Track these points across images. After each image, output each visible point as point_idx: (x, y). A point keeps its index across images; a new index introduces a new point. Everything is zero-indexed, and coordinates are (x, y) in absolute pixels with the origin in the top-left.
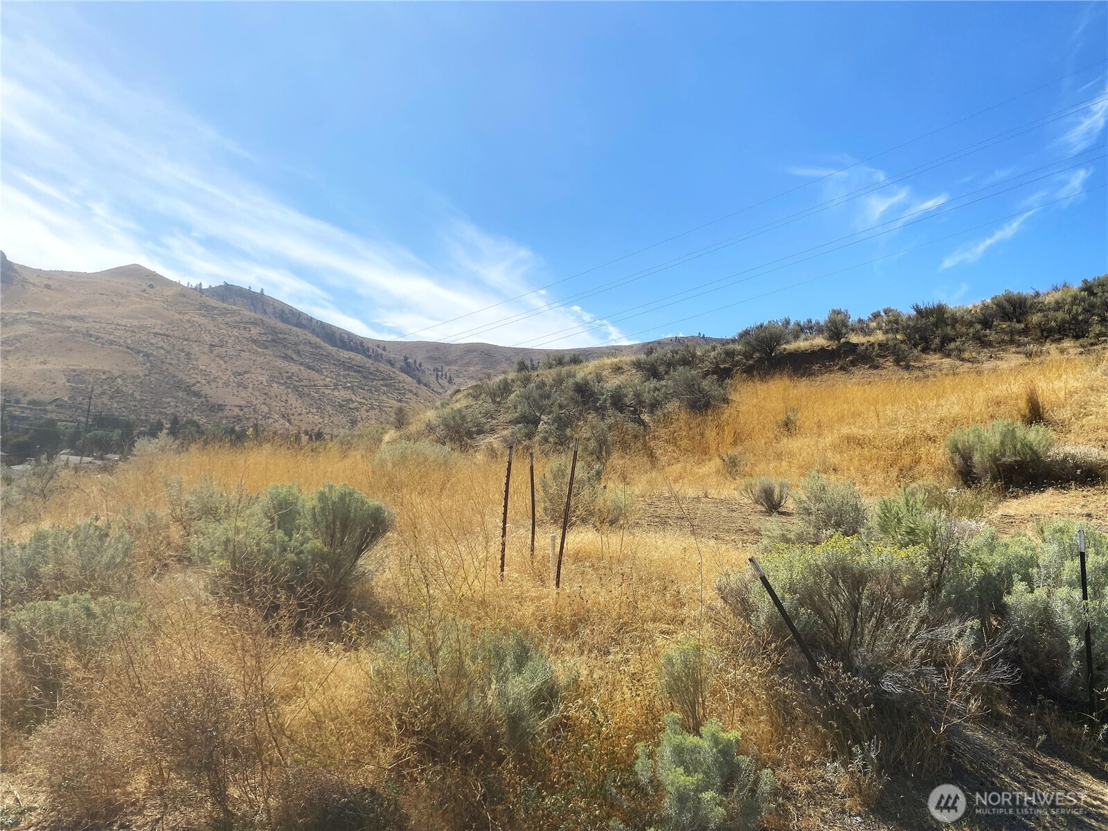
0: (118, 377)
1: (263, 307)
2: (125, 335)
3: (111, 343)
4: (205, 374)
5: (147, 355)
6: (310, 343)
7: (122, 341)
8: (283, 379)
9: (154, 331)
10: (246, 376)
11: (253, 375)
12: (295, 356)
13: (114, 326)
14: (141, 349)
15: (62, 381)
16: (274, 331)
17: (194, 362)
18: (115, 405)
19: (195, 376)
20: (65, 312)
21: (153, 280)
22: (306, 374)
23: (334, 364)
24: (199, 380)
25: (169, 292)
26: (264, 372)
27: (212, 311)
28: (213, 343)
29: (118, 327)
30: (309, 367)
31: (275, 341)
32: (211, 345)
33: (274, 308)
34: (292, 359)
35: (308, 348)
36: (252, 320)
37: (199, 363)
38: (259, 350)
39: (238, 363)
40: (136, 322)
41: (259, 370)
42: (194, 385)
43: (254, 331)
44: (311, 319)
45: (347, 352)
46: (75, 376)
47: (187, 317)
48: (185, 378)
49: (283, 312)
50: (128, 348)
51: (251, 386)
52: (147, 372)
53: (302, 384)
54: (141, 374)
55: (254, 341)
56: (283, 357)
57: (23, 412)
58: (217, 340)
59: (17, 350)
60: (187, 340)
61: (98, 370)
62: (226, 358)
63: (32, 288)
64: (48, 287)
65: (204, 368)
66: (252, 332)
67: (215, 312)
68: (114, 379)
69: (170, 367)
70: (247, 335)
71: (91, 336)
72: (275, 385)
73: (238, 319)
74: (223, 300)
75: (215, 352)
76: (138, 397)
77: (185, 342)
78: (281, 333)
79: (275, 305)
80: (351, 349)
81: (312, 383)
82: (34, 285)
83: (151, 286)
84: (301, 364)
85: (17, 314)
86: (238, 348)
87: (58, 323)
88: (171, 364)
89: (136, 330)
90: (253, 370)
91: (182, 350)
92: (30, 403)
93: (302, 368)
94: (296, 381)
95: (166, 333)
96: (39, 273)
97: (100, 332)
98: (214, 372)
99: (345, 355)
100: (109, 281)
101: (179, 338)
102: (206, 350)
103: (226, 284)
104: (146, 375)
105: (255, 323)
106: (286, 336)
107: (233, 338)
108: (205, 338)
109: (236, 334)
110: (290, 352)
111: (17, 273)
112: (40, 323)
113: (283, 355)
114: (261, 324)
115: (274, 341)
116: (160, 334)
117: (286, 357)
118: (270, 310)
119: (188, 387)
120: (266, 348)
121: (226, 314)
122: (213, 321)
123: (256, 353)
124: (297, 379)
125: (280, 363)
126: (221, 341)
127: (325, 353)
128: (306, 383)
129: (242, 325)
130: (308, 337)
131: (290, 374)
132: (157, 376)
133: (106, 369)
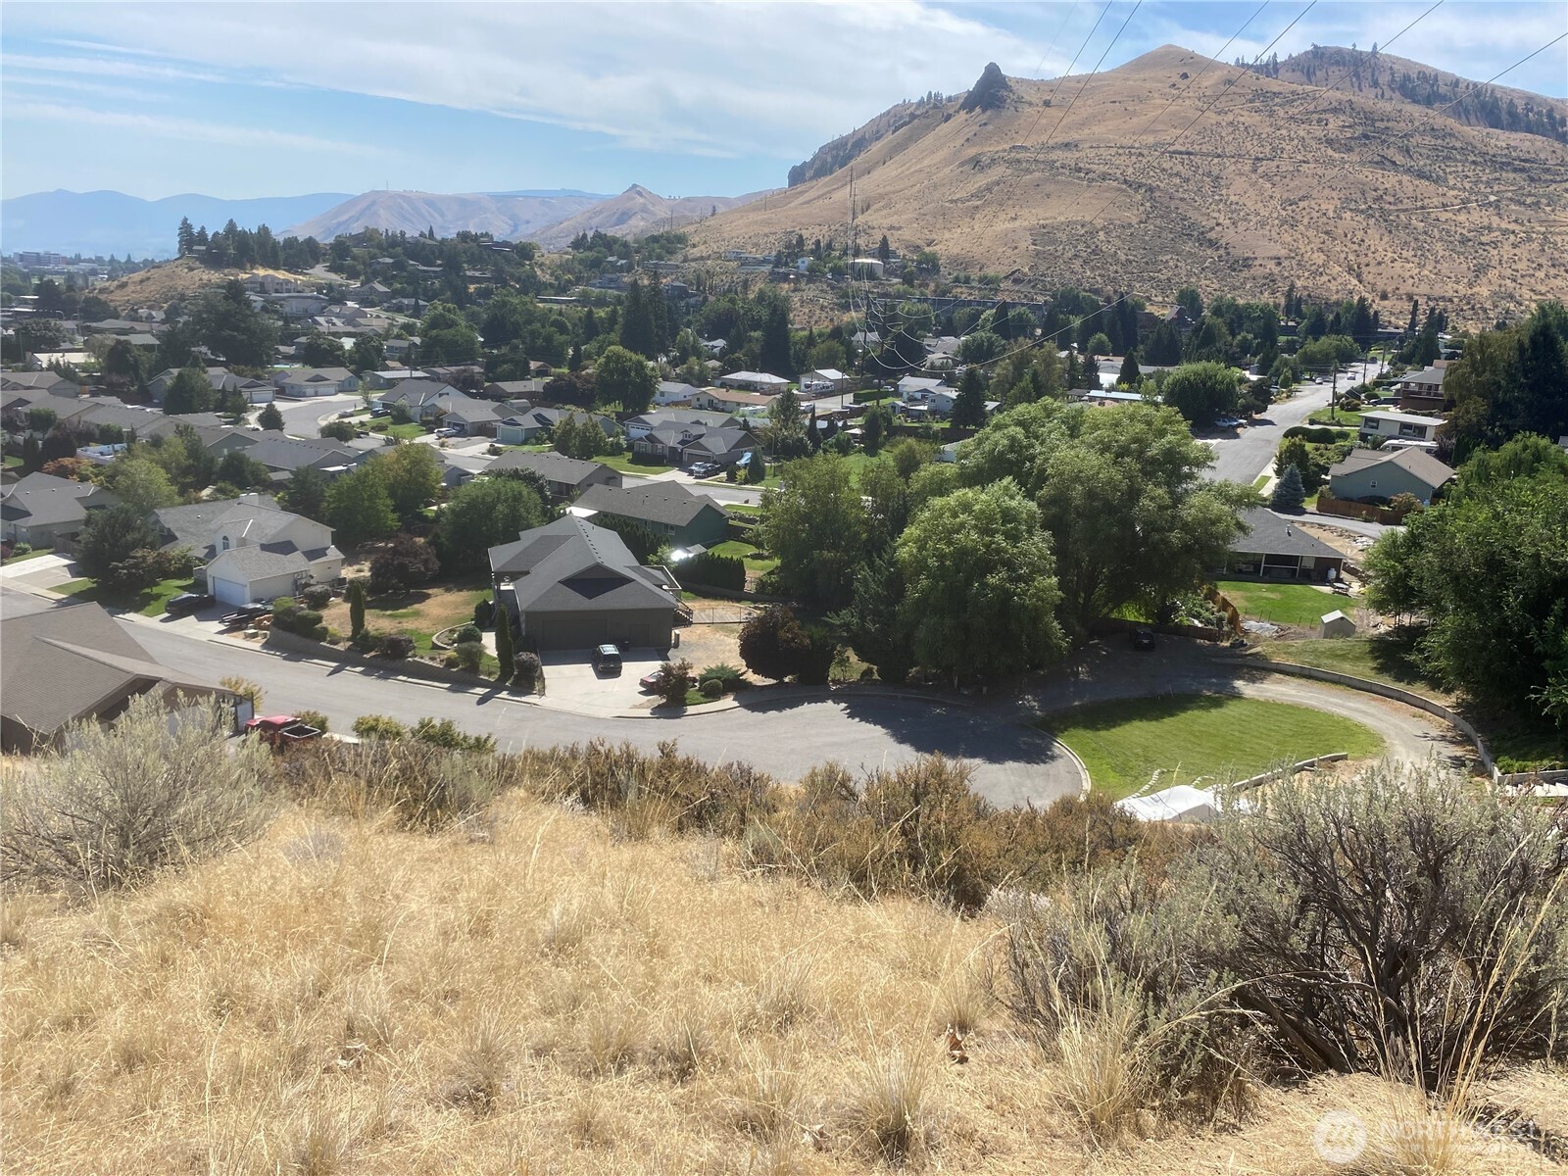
0: (1102, 229)
1: (1373, 75)
2: (1127, 162)
3: (1104, 177)
4: (1233, 209)
5: (1151, 189)
6: (1433, 129)
7: (1119, 172)
8: (1365, 203)
9: (1171, 149)
10: (1302, 204)
11: (1313, 202)
12: (1399, 159)
13: (1113, 151)
14: (1144, 181)
15: (1025, 243)
16: (1369, 118)
17: (1224, 192)
18: (1088, 273)
19: (1216, 215)
20: (1061, 139)
21: (1188, 65)
22: (1411, 188)
23: (1474, 162)
24: (1221, 221)
25: (1209, 81)
26: (1334, 194)
27: (1273, 100)
28: (1261, 156)
29: (1121, 151)
30: (1421, 175)
32: (1257, 159)
33: (1393, 75)
34: (1394, 163)
35: (1428, 140)
36: (1335, 104)
37: (1231, 191)
38: (1336, 155)
39: (1292, 185)
40: (1150, 139)
41: (1327, 191)
42: (1212, 229)
43: (1334, 123)
46: (1044, 234)
47: (1230, 117)
48: (1200, 219)
50: (1126, 182)
51: (1306, 221)
52: (1144, 216)
53: (1400, 207)
54: (1134, 221)
55: (1330, 142)
56: (1377, 163)
57: (971, 294)
58: (1268, 149)
59: (987, 204)
60: (1219, 156)
61: (1075, 223)
62: (1275, 178)
63: (1028, 110)
64: (1047, 104)
66: (1330, 126)
67: (1277, 100)
68: (1093, 233)
69: (1182, 205)
70: (1319, 133)
71: (1079, 170)
72: (1348, 215)
75: (1260, 170)
76: (1123, 258)
77: (1216, 160)
78: (1382, 120)
81: (1419, 204)
82: (1030, 104)
83: (1185, 76)
84: (1408, 171)
85: (997, 152)
86: (1300, 157)
87: (1041, 157)
88: (1182, 199)
89: (1145, 152)
90: (1315, 194)
91: (1209, 175)
92: (980, 281)
93: (1405, 178)
94: (1390, 203)
95: (1190, 150)
96: (1039, 85)
97: (1093, 163)
98: (1249, 204)
100: (1127, 79)
101: (1208, 155)
103: (1316, 47)
104: (1141, 222)
106: (1390, 124)
107: (1296, 141)
108: (1250, 147)
109: (1302, 133)
110: (1391, 153)
111: (1011, 91)
112: (1018, 161)
114: (1348, 110)
115: (1366, 137)
116: (1181, 153)
117: (1384, 162)
119: (1203, 233)
120: (1350, 150)
121: (1294, 101)
122: (1270, 116)
124: (1392, 200)
125: (1369, 175)
126: (1274, 150)
127: (1458, 145)
128: (1407, 204)
129: (1316, 116)
130: (1431, 121)
132: (1158, 222)
133: (1088, 219)
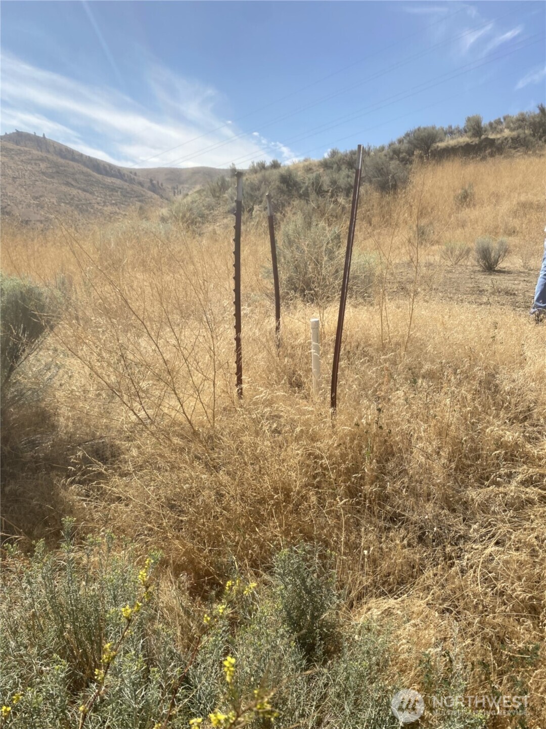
31: (58, 172)
44: (81, 155)
45: (109, 178)
49: (61, 150)
65: (11, 194)
73: (30, 157)
74: (17, 143)
79: (55, 145)
80: (113, 176)
99: (109, 180)
102: (10, 181)
105: (42, 160)
113: (65, 182)
118: (52, 150)
123: (46, 182)
131: (72, 196)
